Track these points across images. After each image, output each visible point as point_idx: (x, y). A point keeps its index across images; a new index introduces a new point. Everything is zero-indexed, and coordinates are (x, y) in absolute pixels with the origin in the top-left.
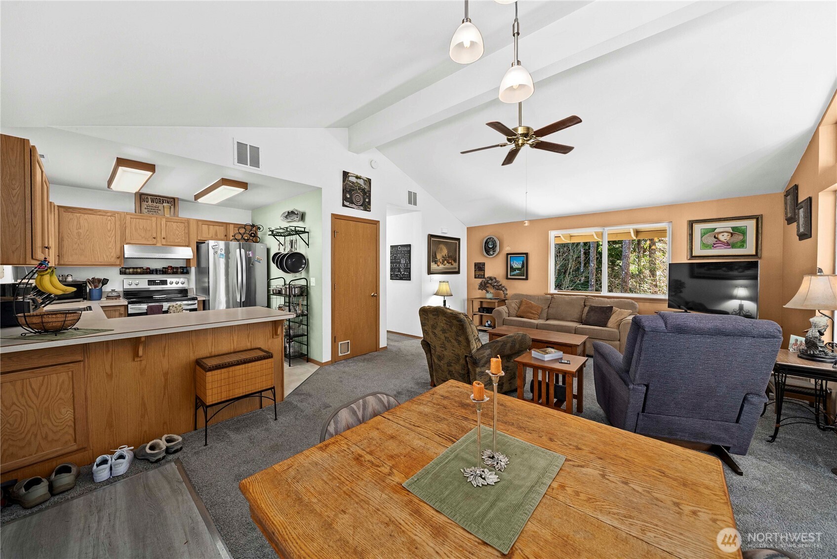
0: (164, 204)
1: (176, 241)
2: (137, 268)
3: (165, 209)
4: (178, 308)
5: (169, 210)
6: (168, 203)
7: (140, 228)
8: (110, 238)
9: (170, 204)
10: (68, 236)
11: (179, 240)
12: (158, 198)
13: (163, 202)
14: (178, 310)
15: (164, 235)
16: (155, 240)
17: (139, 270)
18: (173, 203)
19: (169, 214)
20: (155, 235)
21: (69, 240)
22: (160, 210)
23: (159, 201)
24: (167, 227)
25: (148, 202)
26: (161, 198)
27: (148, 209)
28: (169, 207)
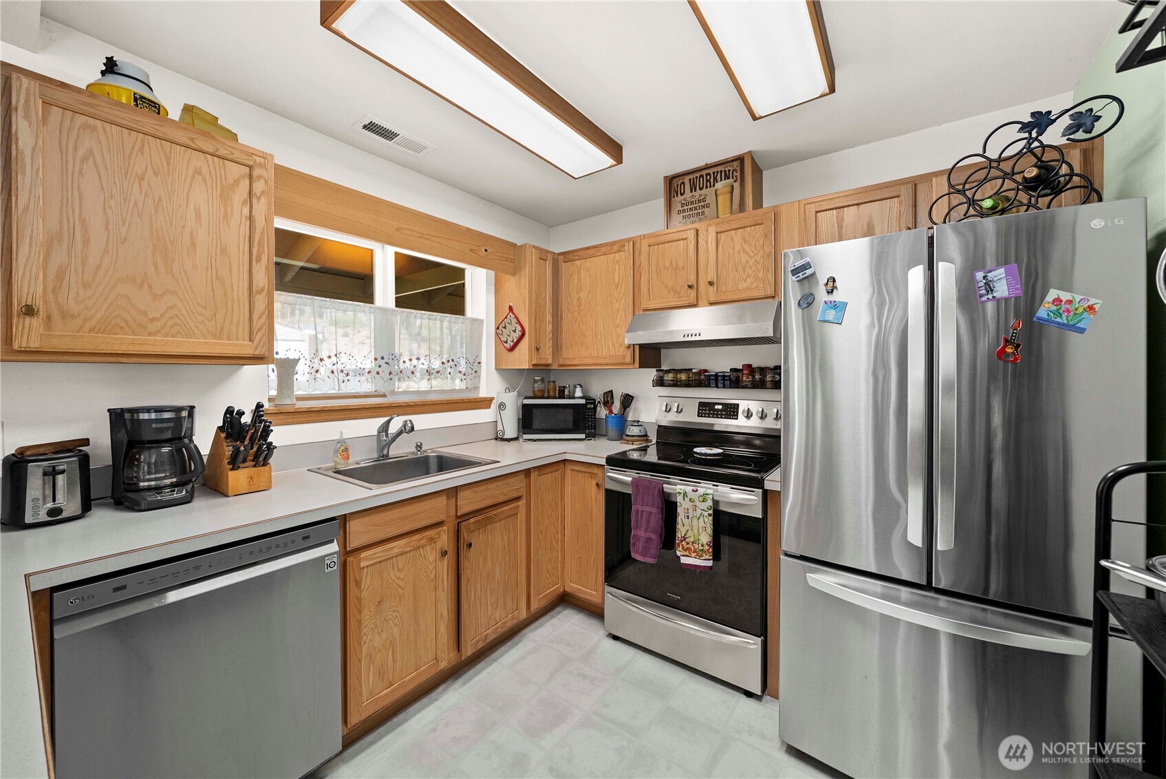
0: (719, 185)
1: (743, 285)
2: (681, 371)
3: (720, 198)
4: (698, 503)
5: (728, 196)
6: (727, 177)
7: (665, 267)
8: (618, 303)
9: (731, 180)
10: (568, 309)
11: (749, 281)
12: (704, 173)
13: (715, 179)
14: (699, 512)
15: (712, 276)
16: (693, 293)
17: (683, 377)
18: (738, 174)
19: (728, 211)
20: (692, 281)
21: (569, 315)
22: (708, 206)
23: (707, 181)
24: (720, 248)
25: (682, 194)
26: (711, 171)
27: (684, 211)
28: (729, 189)
